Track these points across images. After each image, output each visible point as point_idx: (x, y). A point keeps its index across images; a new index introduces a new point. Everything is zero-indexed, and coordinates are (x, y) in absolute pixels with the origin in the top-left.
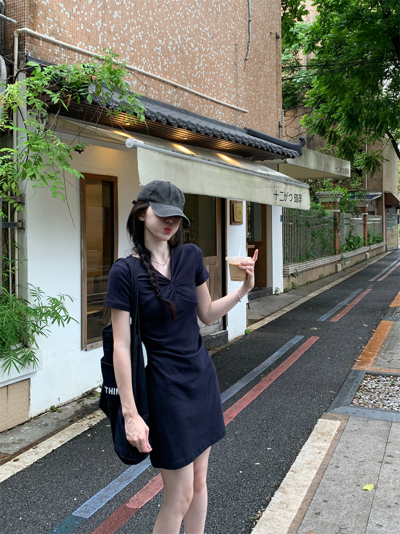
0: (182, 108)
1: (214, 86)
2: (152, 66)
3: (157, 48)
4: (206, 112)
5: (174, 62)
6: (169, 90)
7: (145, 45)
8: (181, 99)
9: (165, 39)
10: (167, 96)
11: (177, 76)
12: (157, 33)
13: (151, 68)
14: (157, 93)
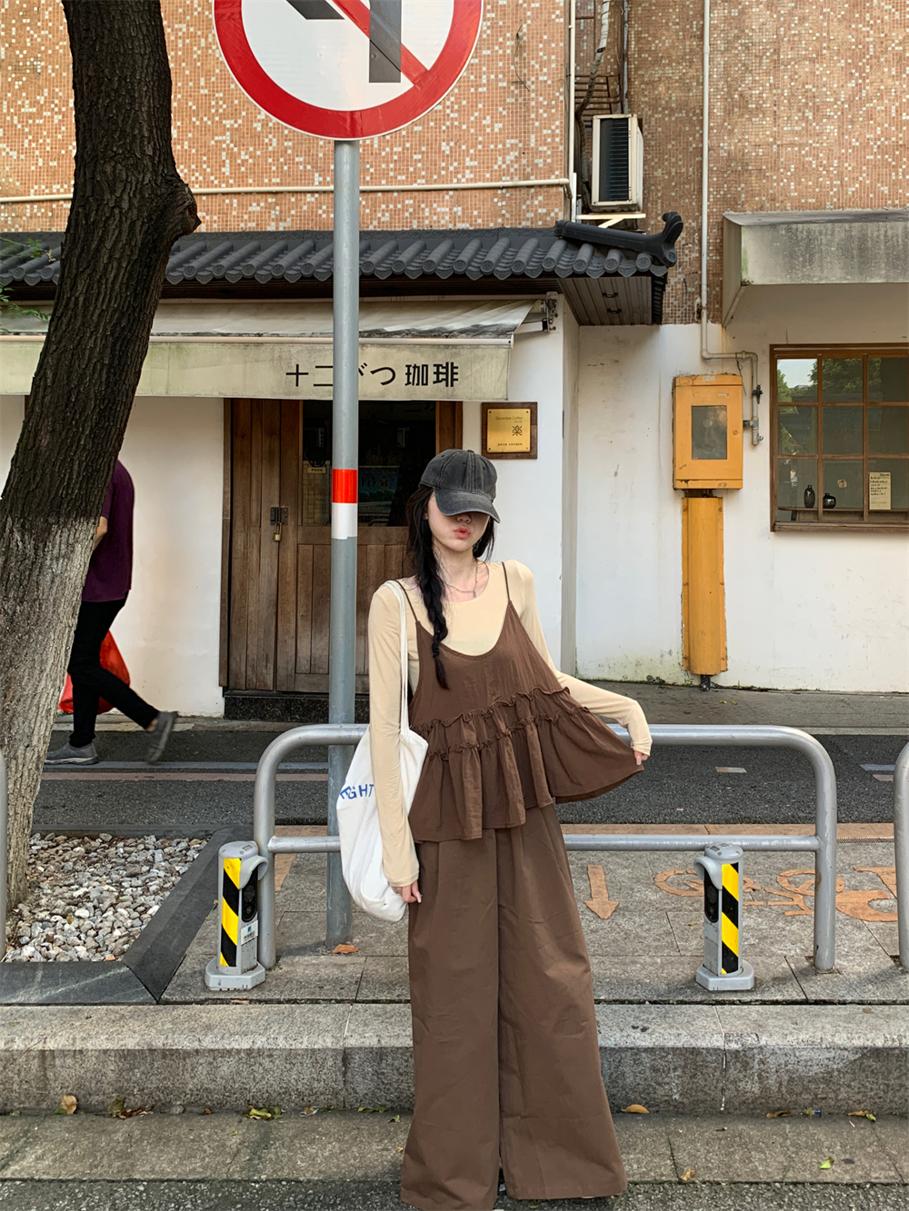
0: (295, 229)
1: (416, 157)
2: (204, 172)
3: (220, 138)
4: (386, 218)
5: (270, 149)
6: (254, 204)
7: (186, 143)
8: (293, 212)
9: (244, 113)
10: (246, 217)
11: (282, 172)
12: (221, 111)
13: (201, 178)
14: (215, 218)
